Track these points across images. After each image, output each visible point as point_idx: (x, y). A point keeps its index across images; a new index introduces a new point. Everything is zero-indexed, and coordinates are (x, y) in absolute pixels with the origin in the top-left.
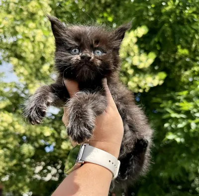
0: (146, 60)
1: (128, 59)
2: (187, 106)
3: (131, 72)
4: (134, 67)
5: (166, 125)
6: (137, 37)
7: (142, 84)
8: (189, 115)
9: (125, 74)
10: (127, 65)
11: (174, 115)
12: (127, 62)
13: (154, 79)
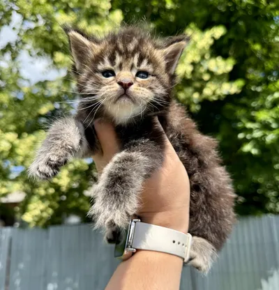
0: (222, 66)
1: (202, 63)
2: (263, 116)
3: (206, 77)
4: (209, 71)
5: (241, 136)
6: (213, 38)
7: (218, 92)
8: (266, 127)
9: (201, 80)
10: (202, 70)
11: (249, 125)
12: (201, 66)
13: (231, 87)
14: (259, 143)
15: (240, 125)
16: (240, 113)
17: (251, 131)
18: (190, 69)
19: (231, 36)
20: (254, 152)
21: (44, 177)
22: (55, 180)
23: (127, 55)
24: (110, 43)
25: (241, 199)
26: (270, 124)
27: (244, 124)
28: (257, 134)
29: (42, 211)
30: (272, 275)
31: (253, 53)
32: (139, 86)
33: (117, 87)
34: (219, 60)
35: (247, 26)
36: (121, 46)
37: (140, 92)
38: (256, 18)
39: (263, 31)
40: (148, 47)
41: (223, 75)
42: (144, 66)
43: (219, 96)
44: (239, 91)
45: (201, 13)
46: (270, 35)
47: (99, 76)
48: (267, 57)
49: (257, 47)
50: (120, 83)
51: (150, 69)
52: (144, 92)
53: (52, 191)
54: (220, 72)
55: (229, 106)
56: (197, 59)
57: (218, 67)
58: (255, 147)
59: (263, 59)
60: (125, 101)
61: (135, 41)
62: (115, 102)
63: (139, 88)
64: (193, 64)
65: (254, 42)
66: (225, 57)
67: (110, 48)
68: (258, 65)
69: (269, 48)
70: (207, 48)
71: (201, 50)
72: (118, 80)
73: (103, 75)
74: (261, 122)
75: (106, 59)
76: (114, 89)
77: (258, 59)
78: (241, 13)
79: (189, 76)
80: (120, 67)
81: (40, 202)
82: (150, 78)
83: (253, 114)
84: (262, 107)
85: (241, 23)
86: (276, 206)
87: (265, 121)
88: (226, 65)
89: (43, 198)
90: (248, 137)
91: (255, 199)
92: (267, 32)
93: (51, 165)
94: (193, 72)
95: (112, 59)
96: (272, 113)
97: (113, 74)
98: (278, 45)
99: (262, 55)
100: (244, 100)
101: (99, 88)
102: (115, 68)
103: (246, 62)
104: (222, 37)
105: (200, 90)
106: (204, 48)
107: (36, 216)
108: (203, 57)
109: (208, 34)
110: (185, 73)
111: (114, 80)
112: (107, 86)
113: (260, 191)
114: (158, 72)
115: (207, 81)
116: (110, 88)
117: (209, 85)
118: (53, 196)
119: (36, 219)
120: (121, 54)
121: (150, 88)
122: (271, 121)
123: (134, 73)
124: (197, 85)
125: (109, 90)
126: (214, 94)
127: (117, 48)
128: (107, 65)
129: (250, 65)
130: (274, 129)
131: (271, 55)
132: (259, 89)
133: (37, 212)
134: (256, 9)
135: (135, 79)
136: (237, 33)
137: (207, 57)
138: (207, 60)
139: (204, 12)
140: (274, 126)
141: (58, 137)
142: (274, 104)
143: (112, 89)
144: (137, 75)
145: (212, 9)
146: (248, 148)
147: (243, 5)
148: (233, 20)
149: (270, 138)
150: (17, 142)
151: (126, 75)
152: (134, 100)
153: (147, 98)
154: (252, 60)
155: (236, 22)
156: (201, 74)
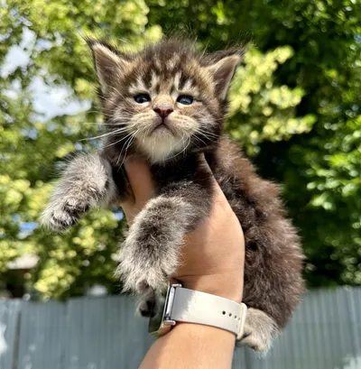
0: (288, 97)
1: (262, 94)
2: (339, 161)
3: (267, 112)
4: (270, 104)
5: (311, 186)
6: (276, 61)
7: (283, 131)
8: (343, 175)
9: (260, 115)
10: (262, 102)
11: (321, 173)
12: (261, 97)
13: (299, 124)
14: (334, 195)
15: (309, 173)
16: (310, 157)
17: (323, 179)
18: (247, 101)
19: (300, 59)
20: (327, 206)
21: (60, 225)
22: (77, 240)
23: (166, 74)
24: (144, 60)
25: (310, 267)
26: (348, 171)
27: (315, 171)
28: (332, 184)
29: (60, 279)
30: (348, 364)
31: (327, 81)
32: (181, 113)
33: (154, 114)
34: (284, 89)
35: (321, 46)
36: (158, 64)
37: (182, 121)
38: (332, 36)
39: (340, 53)
40: (193, 65)
41: (289, 109)
42: (187, 88)
43: (284, 136)
44: (309, 130)
45: (262, 30)
46: (349, 59)
47: (131, 101)
48: (346, 87)
49: (333, 74)
50: (157, 110)
51: (195, 92)
52: (187, 121)
53: (72, 254)
54: (284, 105)
55: (296, 149)
56: (256, 88)
57: (282, 99)
58: (328, 200)
59: (340, 89)
60: (162, 132)
61: (177, 57)
62: (150, 135)
63: (180, 116)
64: (251, 94)
65: (329, 68)
66: (292, 86)
67: (144, 65)
68: (334, 96)
69: (348, 74)
70: (269, 74)
71: (261, 78)
72: (155, 106)
73: (136, 100)
74: (336, 169)
75: (140, 81)
76: (149, 117)
77: (334, 88)
78: (312, 30)
79: (245, 111)
80: (158, 89)
81: (57, 266)
82: (195, 104)
83: (327, 158)
84: (338, 150)
85: (313, 44)
86: (355, 277)
87: (341, 168)
88: (293, 97)
89: (60, 263)
90: (320, 187)
91: (328, 266)
92: (345, 55)
93: (68, 211)
94: (251, 105)
95: (147, 80)
96: (351, 157)
97: (148, 99)
98: (359, 70)
99: (339, 84)
100: (315, 141)
101: (131, 116)
102: (150, 91)
103: (319, 92)
104: (288, 61)
105: (259, 128)
106: (265, 74)
107: (52, 284)
108: (263, 87)
109: (270, 57)
110: (241, 105)
111: (148, 106)
112: (141, 114)
113: (334, 256)
114: (205, 96)
115: (269, 117)
116: (144, 116)
117: (271, 121)
118: (74, 260)
119: (53, 288)
120: (158, 73)
121: (195, 117)
122: (349, 167)
123: (175, 97)
124: (256, 121)
125: (142, 118)
126: (277, 132)
127: (153, 66)
128: (141, 87)
129: (323, 96)
130: (353, 178)
131: (350, 84)
132: (335, 127)
133: (54, 280)
134: (331, 24)
135: (176, 104)
136: (307, 55)
137: (269, 86)
138: (268, 90)
139: (266, 29)
140: (353, 173)
141: (79, 176)
142: (354, 146)
143: (146, 118)
144: (178, 100)
145: (277, 25)
146: (319, 201)
147: (315, 20)
148: (302, 38)
149: (348, 188)
150: (29, 192)
151: (164, 100)
152: (174, 132)
153: (191, 130)
154: (325, 90)
155: (306, 42)
156: (261, 108)
